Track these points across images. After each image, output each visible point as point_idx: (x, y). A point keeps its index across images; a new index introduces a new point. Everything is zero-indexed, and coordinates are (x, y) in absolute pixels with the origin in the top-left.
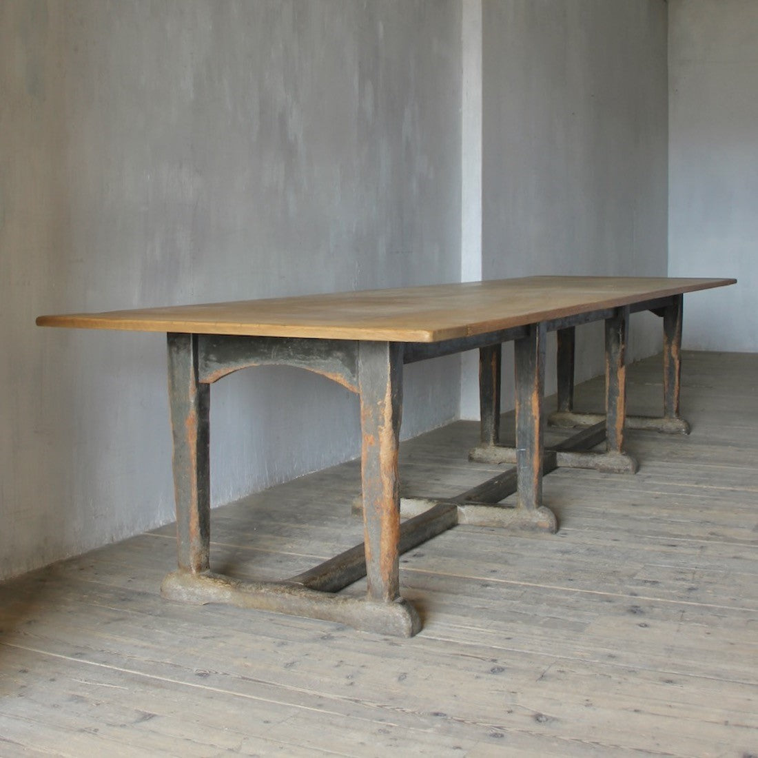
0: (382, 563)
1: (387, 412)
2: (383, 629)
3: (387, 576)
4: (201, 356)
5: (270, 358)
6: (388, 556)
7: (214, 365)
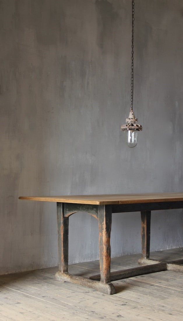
0: (103, 271)
1: (104, 226)
2: (104, 292)
3: (105, 275)
4: (65, 209)
5: (79, 210)
6: (105, 269)
7: (68, 212)
